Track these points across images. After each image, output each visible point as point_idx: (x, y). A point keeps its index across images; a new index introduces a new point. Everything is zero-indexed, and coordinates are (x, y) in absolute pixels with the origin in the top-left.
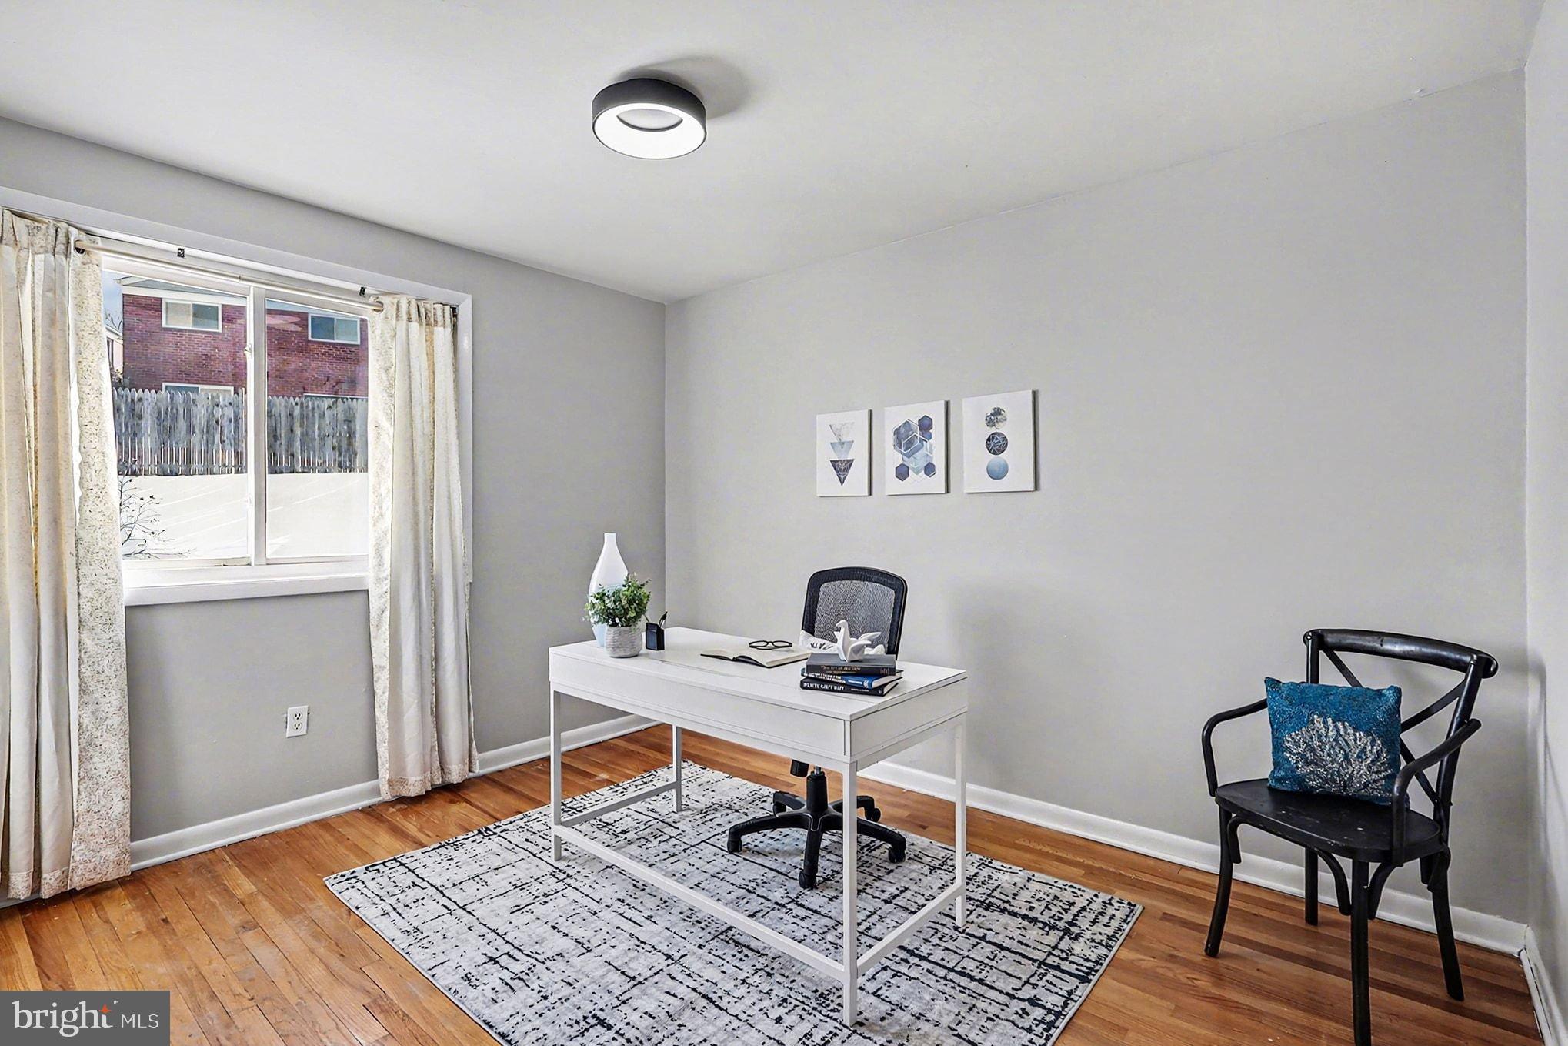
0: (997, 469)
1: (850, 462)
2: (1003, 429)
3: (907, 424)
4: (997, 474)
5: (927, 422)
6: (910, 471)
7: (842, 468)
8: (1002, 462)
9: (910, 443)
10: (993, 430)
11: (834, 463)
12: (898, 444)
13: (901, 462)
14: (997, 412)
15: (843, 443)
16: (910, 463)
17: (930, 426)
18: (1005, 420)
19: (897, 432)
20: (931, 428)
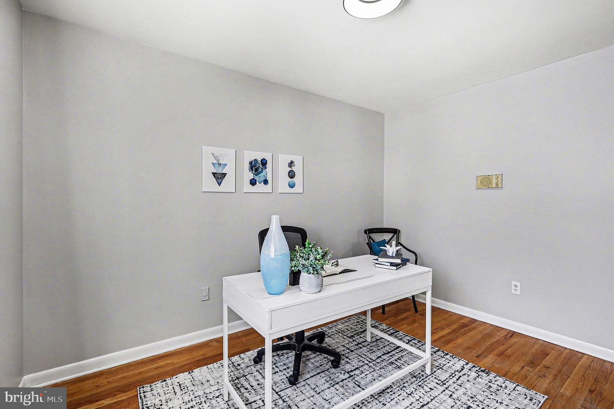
0: (291, 184)
1: (224, 175)
2: (294, 169)
3: (256, 160)
4: (292, 186)
5: (264, 161)
6: (257, 182)
7: (219, 177)
8: (294, 182)
9: (257, 170)
10: (291, 169)
11: (214, 174)
12: (251, 168)
13: (253, 177)
14: (292, 162)
15: (220, 164)
16: (257, 178)
17: (266, 163)
18: (295, 166)
19: (251, 163)
20: (267, 164)
